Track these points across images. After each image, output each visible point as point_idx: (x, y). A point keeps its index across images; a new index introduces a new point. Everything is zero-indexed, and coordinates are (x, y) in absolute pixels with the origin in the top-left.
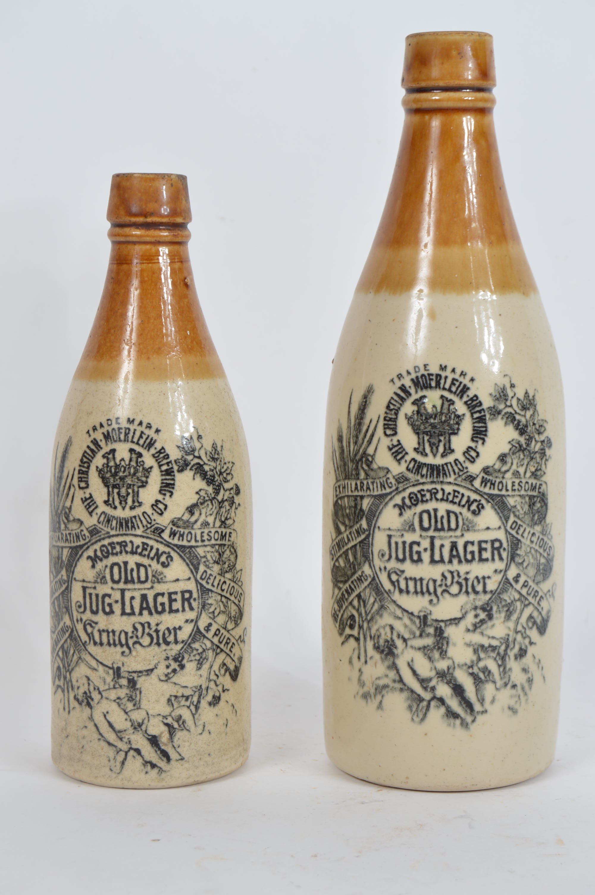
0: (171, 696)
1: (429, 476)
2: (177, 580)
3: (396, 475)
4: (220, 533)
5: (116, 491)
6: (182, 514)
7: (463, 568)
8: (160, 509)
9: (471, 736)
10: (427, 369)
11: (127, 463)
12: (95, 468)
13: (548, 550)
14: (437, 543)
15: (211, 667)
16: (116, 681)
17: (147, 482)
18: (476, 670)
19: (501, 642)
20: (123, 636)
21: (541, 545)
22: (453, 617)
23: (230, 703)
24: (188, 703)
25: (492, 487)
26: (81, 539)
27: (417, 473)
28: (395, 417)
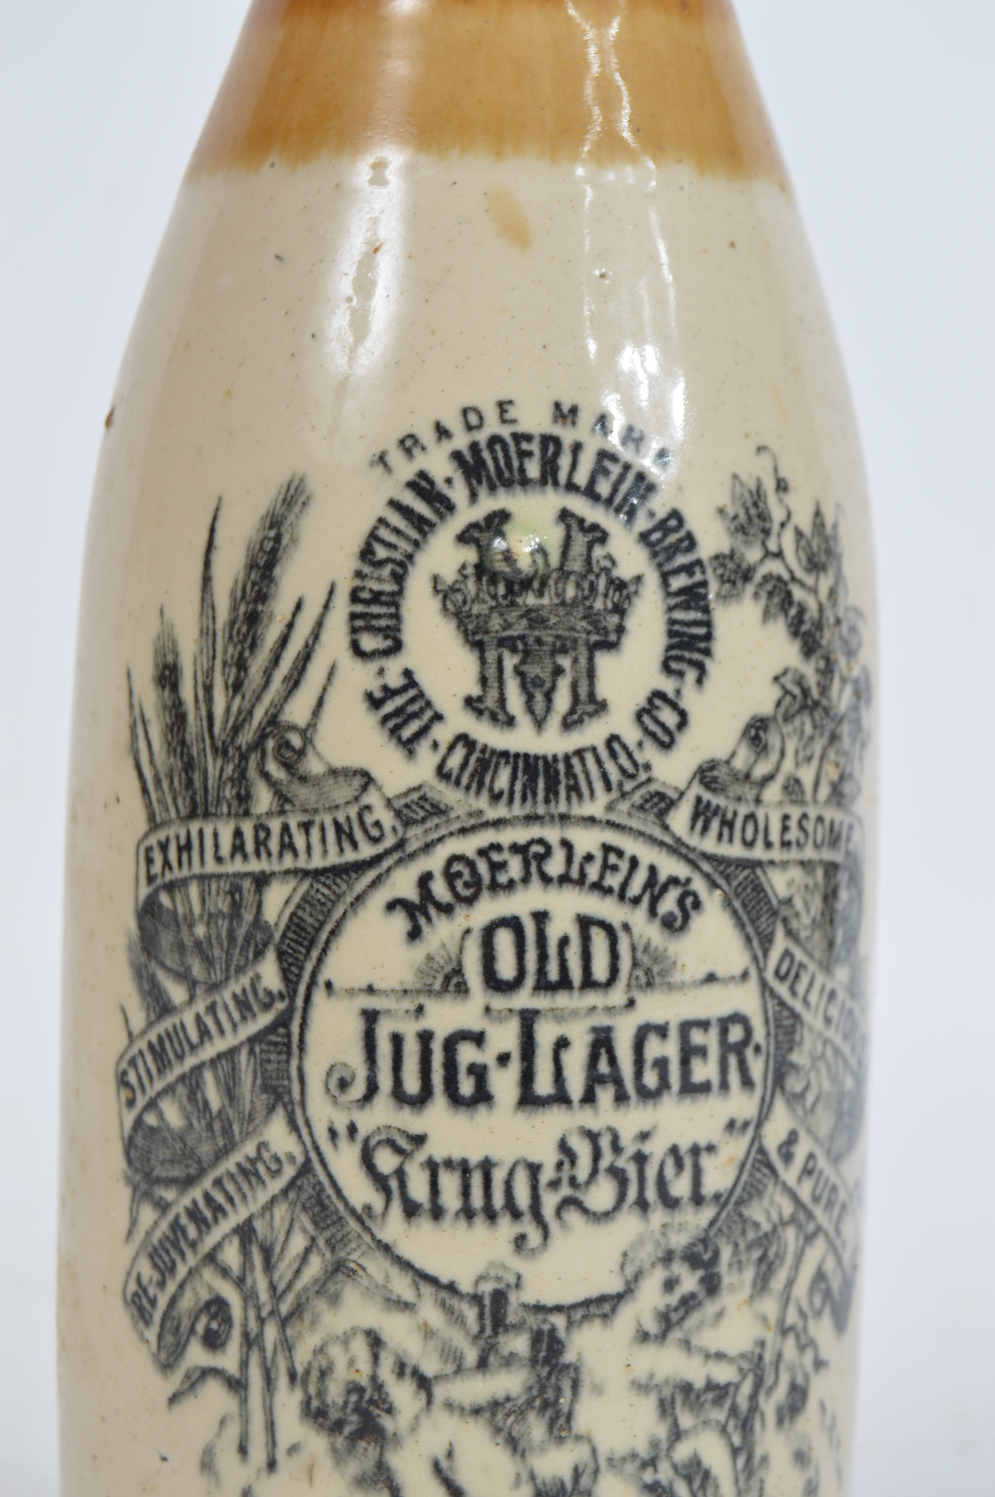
1: (518, 796)
3: (399, 796)
7: (631, 1120)
10: (508, 416)
14: (546, 1034)
18: (664, 1473)
19: (741, 1370)
21: (847, 1031)
22: (594, 1293)
25: (725, 832)
27: (474, 786)
28: (393, 587)
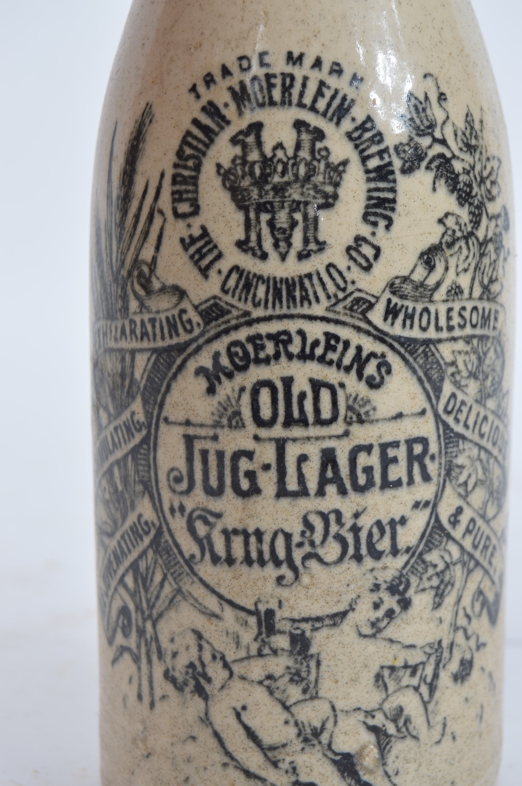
0: (382, 667)
2: (400, 416)
4: (481, 311)
5: (265, 217)
6: (411, 267)
8: (365, 257)
11: (290, 152)
12: (214, 169)
15: (459, 600)
16: (263, 641)
17: (335, 197)
20: (280, 543)
23: (487, 670)
24: (415, 681)
26: (181, 330)
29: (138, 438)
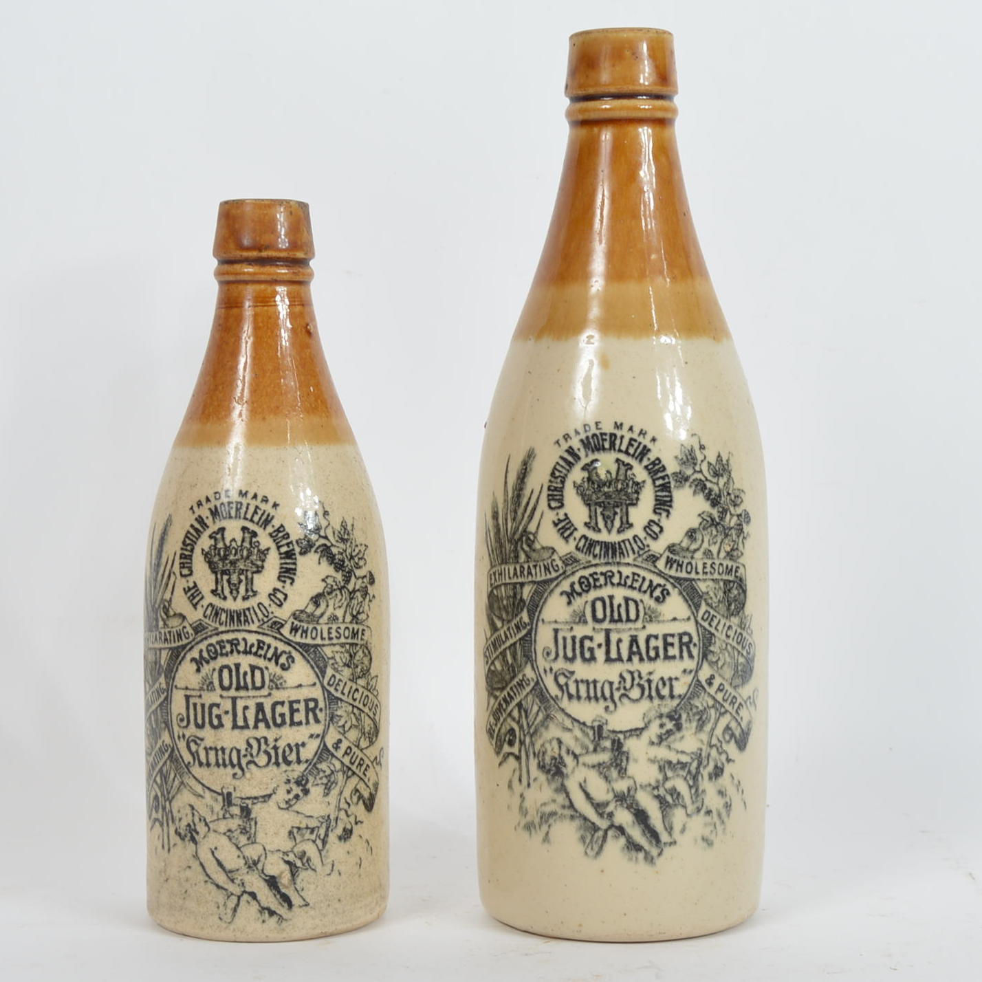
0: (293, 827)
1: (602, 556)
2: (300, 686)
3: (563, 556)
4: (351, 630)
5: (226, 577)
6: (305, 605)
7: (645, 668)
8: (278, 599)
9: (657, 873)
10: (599, 427)
11: (239, 544)
12: (200, 551)
13: (747, 647)
14: (614, 637)
15: (341, 793)
16: (226, 810)
17: (263, 567)
18: (662, 792)
19: (692, 758)
20: (234, 754)
21: (739, 641)
22: (634, 728)
23: (364, 838)
24: (313, 837)
25: (679, 568)
26: (183, 637)
27: (588, 552)
28: (561, 486)
29: (163, 697)
